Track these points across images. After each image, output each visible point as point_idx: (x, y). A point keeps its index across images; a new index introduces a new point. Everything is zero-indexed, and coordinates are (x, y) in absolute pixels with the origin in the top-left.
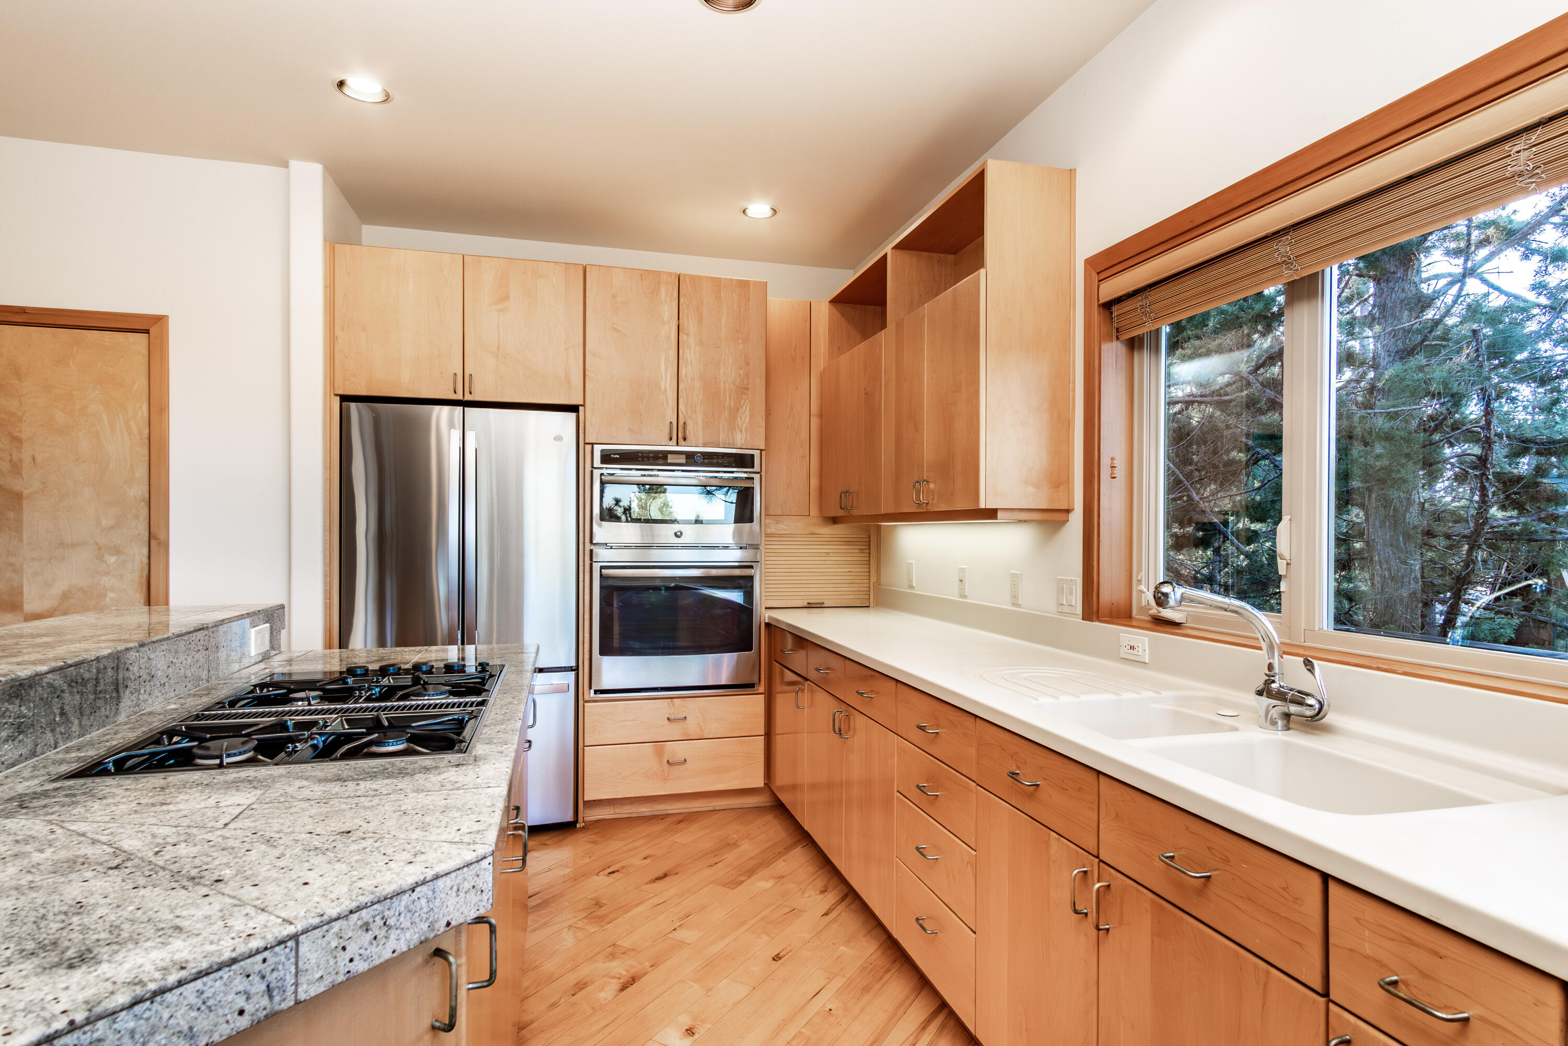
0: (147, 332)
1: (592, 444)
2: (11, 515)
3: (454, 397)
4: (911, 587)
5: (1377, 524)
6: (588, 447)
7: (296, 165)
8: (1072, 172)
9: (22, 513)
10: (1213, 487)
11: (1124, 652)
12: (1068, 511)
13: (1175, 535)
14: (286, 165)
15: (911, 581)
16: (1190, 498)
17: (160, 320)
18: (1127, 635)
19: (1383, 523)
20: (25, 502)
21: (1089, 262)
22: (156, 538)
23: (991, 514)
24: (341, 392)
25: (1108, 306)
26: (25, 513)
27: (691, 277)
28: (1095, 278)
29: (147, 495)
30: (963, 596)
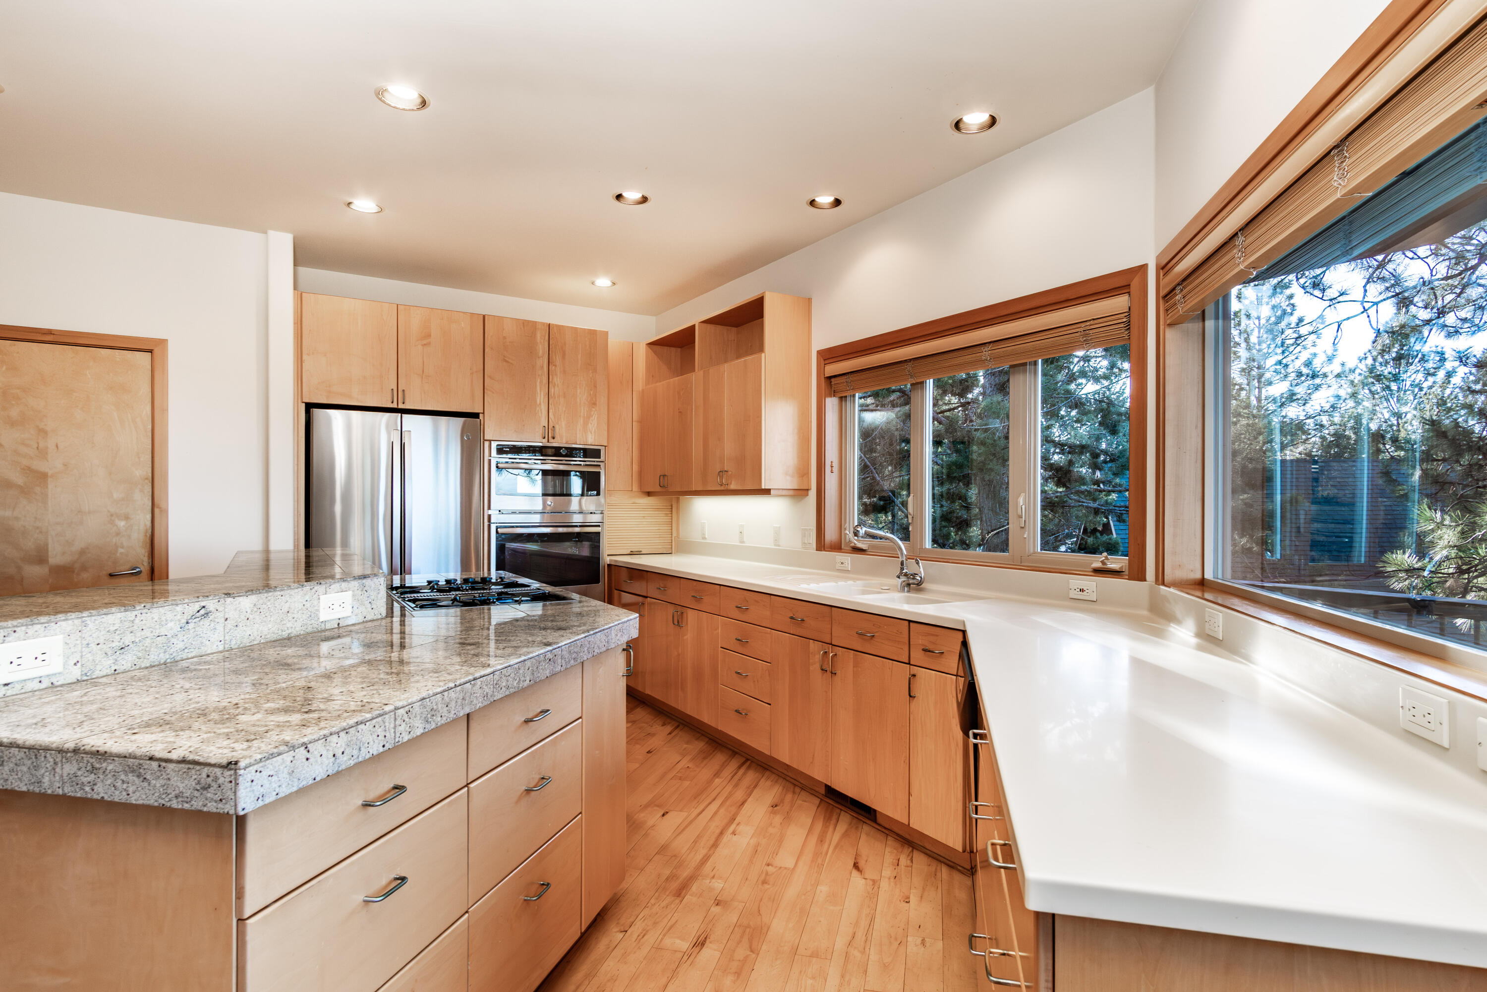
0: (151, 351)
1: (490, 441)
2: (38, 489)
3: (391, 406)
4: (704, 538)
5: (985, 496)
6: (487, 444)
7: (272, 233)
8: (810, 300)
9: (47, 487)
10: (890, 468)
11: (838, 566)
12: (808, 490)
13: (865, 504)
14: (266, 233)
15: (704, 534)
16: (874, 478)
17: (162, 343)
18: (839, 557)
19: (988, 497)
20: (50, 480)
21: (820, 353)
22: (159, 507)
23: (767, 492)
24: (307, 401)
25: (830, 378)
26: (50, 487)
27: (557, 326)
28: (823, 363)
29: (150, 475)
30: (743, 542)
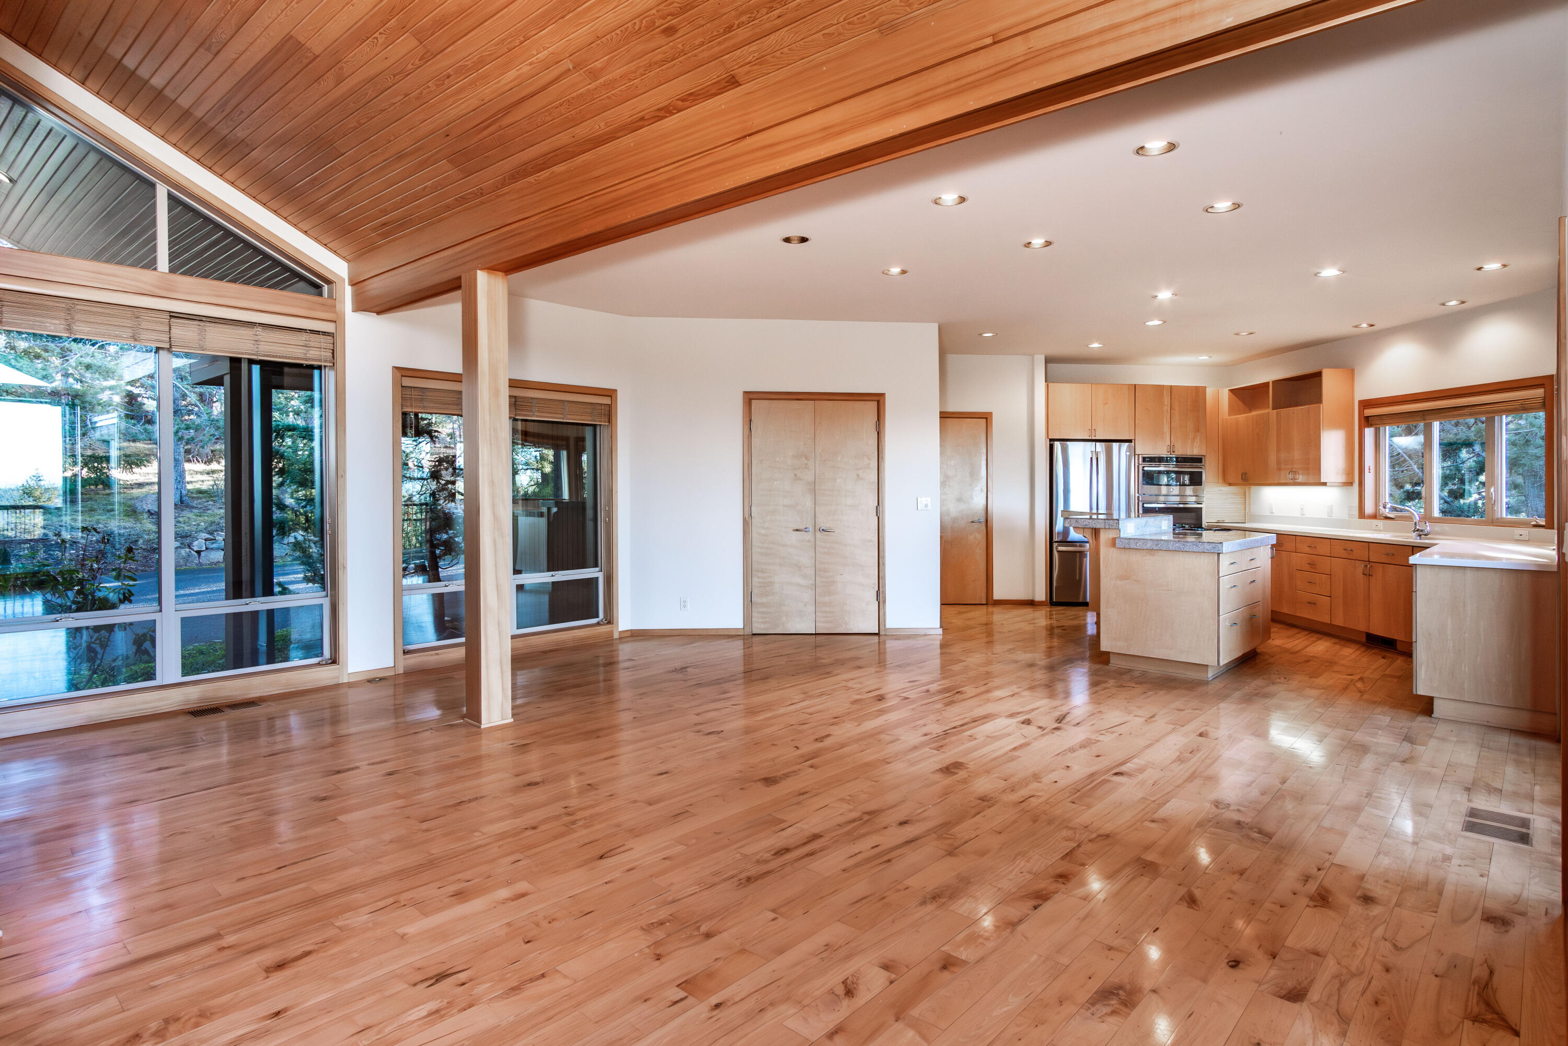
0: (985, 419)
1: (1139, 455)
2: (947, 483)
3: (1089, 438)
6: (1137, 456)
7: (1032, 355)
8: (1353, 370)
9: (950, 482)
11: (1373, 527)
12: (1352, 483)
14: (1029, 356)
15: (1272, 510)
17: (990, 414)
18: (1373, 521)
20: (951, 479)
21: (1361, 402)
23: (1325, 484)
24: (1051, 437)
25: (1367, 417)
27: (1175, 386)
28: (1362, 408)
29: (985, 476)
